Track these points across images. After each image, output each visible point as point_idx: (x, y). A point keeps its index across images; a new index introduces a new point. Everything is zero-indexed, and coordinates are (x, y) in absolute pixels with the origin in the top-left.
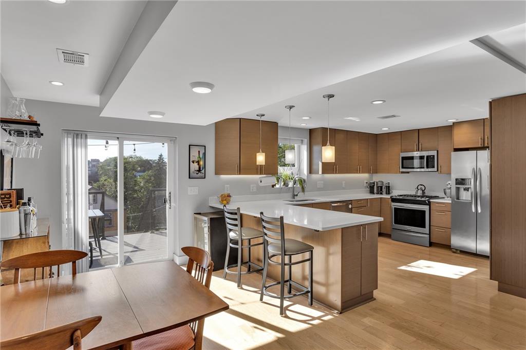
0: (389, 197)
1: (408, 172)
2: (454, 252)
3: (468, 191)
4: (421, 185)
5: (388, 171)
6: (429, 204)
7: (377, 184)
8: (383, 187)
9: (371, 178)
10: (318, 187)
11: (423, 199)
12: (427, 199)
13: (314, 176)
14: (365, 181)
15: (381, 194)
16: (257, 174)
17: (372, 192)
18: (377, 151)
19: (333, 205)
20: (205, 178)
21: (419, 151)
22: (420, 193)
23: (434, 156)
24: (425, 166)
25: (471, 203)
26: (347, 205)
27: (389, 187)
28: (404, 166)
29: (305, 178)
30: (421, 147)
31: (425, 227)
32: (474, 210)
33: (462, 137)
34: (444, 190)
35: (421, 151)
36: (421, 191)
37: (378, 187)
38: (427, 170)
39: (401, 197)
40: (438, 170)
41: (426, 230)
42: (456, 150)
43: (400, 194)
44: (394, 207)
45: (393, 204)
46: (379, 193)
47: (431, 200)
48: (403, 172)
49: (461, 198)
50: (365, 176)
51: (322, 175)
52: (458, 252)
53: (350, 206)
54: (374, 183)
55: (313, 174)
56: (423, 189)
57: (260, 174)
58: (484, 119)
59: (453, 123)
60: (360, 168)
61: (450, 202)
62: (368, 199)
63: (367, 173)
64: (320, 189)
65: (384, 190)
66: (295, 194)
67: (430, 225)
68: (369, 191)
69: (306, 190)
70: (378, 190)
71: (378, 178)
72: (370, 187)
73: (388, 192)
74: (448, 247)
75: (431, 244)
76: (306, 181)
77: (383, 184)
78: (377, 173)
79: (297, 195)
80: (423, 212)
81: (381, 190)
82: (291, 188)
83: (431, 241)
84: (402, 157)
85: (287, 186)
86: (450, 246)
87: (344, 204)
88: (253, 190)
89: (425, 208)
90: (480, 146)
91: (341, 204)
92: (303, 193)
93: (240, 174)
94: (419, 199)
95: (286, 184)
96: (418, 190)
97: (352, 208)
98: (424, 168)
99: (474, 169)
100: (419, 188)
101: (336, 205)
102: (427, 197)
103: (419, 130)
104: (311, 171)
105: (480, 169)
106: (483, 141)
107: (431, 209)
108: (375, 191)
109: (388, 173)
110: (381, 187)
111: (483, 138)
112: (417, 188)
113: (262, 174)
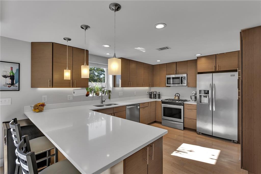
0: (161, 101)
1: (170, 86)
2: (198, 134)
3: (206, 97)
4: (178, 94)
5: (159, 86)
6: (183, 105)
7: (153, 93)
8: (157, 95)
9: (150, 90)
10: (119, 95)
11: (180, 102)
12: (182, 102)
13: (117, 88)
14: (147, 91)
15: (156, 98)
16: (70, 87)
17: (151, 97)
18: (153, 74)
19: (127, 107)
20: (19, 90)
21: (176, 74)
22: (177, 98)
23: (185, 77)
24: (180, 83)
25: (209, 105)
26: (137, 106)
27: (160, 94)
28: (169, 83)
29: (111, 89)
30: (178, 72)
31: (181, 119)
32: (210, 109)
33: (203, 65)
34: (191, 96)
35: (178, 74)
36: (178, 97)
37: (154, 95)
38: (181, 85)
39: (167, 101)
40: (187, 85)
41: (182, 120)
42: (199, 73)
43: (166, 99)
44: (163, 106)
45: (162, 104)
46: (155, 98)
47: (184, 103)
48: (167, 86)
49: (202, 101)
50: (147, 88)
51: (122, 88)
52: (201, 134)
53: (139, 107)
54: (152, 92)
55: (116, 87)
56: (179, 96)
57: (72, 87)
58: (216, 55)
59: (197, 57)
60: (144, 84)
61: (196, 104)
62: (149, 102)
63: (148, 87)
64: (120, 97)
65: (157, 96)
66: (103, 100)
67: (184, 117)
68: (149, 97)
69: (111, 97)
70: (154, 96)
71: (154, 89)
72: (150, 94)
73: (159, 98)
74: (195, 130)
75: (185, 128)
76: (112, 91)
77: (156, 93)
78: (153, 87)
79: (104, 101)
80: (180, 110)
81: (156, 96)
82: (101, 96)
83: (184, 127)
84: (167, 78)
85: (98, 95)
86: (196, 130)
87: (135, 106)
88: (69, 98)
89: (181, 107)
90: (214, 71)
91: (133, 106)
92: (109, 99)
93: (52, 87)
94: (177, 102)
95: (97, 94)
96: (176, 96)
97: (140, 108)
98: (179, 84)
99: (210, 84)
100: (176, 95)
101: (130, 107)
102: (182, 101)
103: (176, 62)
104: (115, 85)
105: (214, 84)
106: (215, 68)
107: (184, 108)
108: (152, 97)
109: (160, 87)
110: (156, 95)
111: (215, 66)
112: (175, 95)
113: (74, 87)
